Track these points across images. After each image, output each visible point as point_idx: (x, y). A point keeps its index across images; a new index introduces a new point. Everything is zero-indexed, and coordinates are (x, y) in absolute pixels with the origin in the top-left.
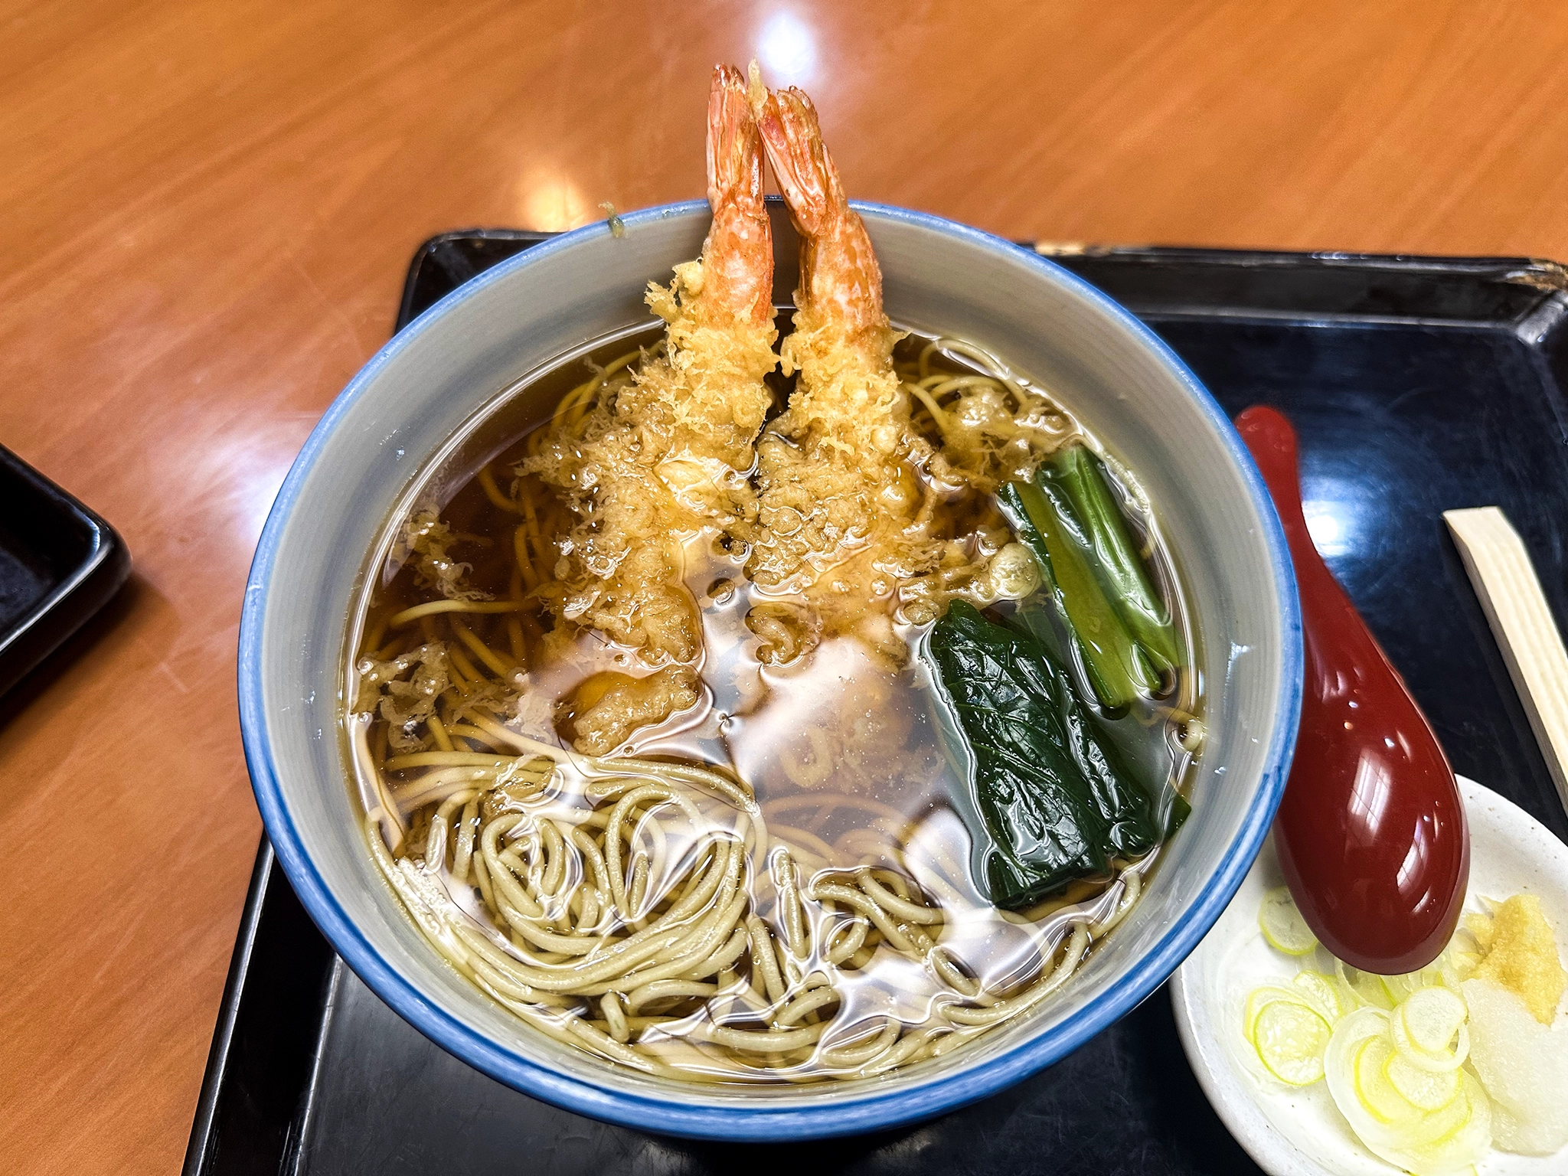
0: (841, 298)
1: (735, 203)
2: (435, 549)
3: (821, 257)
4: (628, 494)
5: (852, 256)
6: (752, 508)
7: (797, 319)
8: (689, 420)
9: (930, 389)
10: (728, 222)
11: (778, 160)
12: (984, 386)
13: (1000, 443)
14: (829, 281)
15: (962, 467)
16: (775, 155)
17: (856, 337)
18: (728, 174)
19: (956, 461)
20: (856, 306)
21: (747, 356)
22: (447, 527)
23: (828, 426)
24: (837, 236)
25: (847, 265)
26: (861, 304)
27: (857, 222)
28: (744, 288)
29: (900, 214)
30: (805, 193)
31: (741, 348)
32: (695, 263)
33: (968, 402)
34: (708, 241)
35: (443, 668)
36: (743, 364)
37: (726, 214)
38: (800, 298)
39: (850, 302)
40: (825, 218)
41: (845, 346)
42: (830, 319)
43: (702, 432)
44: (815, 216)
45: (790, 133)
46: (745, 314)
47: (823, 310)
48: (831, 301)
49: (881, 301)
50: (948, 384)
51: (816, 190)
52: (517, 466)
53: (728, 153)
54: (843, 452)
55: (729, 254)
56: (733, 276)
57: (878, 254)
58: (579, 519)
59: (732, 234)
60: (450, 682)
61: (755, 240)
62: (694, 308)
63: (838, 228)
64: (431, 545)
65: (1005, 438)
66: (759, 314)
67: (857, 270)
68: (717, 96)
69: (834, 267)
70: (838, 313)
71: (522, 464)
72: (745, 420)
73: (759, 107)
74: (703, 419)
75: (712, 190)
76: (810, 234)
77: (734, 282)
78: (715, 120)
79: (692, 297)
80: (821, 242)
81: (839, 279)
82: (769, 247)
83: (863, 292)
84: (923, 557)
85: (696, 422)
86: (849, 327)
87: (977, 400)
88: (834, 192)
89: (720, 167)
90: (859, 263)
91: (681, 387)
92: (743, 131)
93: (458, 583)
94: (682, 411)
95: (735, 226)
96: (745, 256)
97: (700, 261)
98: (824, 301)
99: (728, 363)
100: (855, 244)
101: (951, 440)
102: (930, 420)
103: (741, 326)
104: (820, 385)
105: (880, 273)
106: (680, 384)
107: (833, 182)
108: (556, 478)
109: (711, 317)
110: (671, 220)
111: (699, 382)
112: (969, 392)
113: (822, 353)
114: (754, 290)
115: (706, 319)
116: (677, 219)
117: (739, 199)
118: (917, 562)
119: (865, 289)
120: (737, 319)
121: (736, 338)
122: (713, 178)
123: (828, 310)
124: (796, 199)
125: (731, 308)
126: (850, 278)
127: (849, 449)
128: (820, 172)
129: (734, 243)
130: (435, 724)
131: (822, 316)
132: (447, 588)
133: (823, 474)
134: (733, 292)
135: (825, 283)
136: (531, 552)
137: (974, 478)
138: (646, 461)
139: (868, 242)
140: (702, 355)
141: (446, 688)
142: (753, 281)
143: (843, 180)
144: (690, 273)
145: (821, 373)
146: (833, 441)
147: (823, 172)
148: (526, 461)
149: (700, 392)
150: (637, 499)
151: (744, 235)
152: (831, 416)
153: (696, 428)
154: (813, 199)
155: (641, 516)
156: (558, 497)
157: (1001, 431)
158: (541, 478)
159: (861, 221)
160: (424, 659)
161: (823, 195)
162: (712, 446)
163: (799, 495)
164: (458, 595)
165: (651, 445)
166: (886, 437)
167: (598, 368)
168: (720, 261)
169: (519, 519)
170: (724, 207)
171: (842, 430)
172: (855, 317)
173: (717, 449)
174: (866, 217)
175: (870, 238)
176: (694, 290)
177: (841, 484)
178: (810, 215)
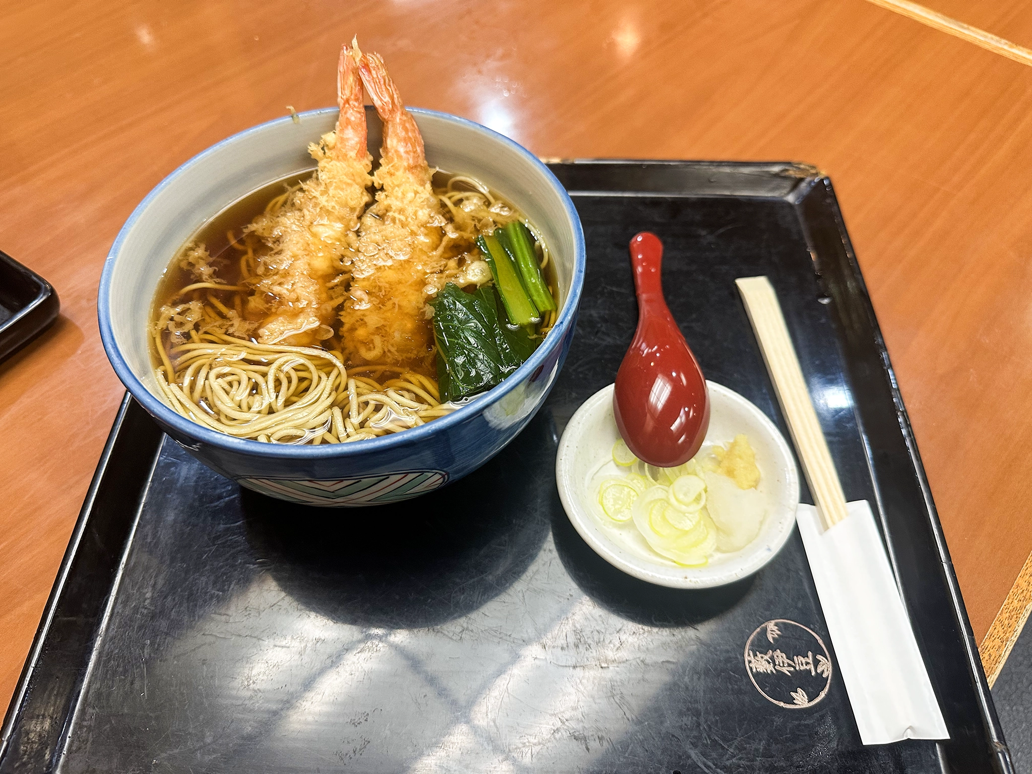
0: (402, 150)
1: (349, 104)
2: (202, 262)
3: (390, 129)
4: (295, 238)
5: (406, 130)
6: (356, 244)
7: (381, 161)
8: (326, 204)
9: (450, 198)
10: (346, 113)
11: (368, 84)
12: (475, 196)
13: (480, 220)
14: (395, 141)
15: (461, 231)
16: (366, 82)
17: (411, 168)
18: (346, 92)
19: (458, 228)
20: (409, 154)
21: (355, 174)
22: (208, 253)
23: (394, 208)
24: (398, 120)
25: (403, 134)
26: (412, 154)
27: (409, 116)
28: (353, 142)
29: (430, 113)
30: (381, 100)
31: (351, 170)
32: (332, 133)
33: (465, 202)
34: (338, 123)
35: (199, 311)
36: (353, 178)
37: (345, 110)
38: (383, 151)
39: (407, 152)
40: (392, 111)
41: (404, 173)
42: (396, 159)
43: (332, 210)
44: (387, 110)
45: (374, 72)
46: (353, 154)
47: (393, 155)
48: (397, 151)
49: (424, 155)
50: (458, 195)
51: (387, 99)
52: (245, 228)
53: (346, 83)
54: (399, 220)
55: (346, 127)
56: (347, 137)
57: (420, 132)
58: (272, 249)
59: (347, 118)
60: (202, 317)
61: (358, 121)
62: (331, 154)
63: (398, 117)
64: (200, 260)
65: (482, 218)
66: (360, 155)
67: (410, 138)
68: (341, 57)
69: (397, 135)
70: (400, 157)
71: (247, 227)
72: (352, 203)
73: (357, 60)
74: (333, 204)
75: (339, 99)
76: (384, 119)
77: (348, 139)
78: (341, 69)
79: (330, 149)
80: (390, 122)
81: (399, 141)
82: (364, 124)
83: (413, 149)
84: (436, 266)
85: (329, 205)
86: (406, 164)
87: (471, 201)
88: (396, 101)
89: (343, 89)
90: (410, 134)
91: (323, 189)
92: (353, 73)
93: (211, 276)
94: (323, 200)
95: (348, 115)
96: (353, 128)
97: (334, 132)
98: (393, 151)
99: (345, 177)
100: (407, 125)
101: (458, 219)
102: (449, 212)
103: (351, 160)
104: (390, 189)
105: (423, 142)
106: (322, 188)
107: (395, 96)
108: (262, 233)
109: (338, 157)
110: (322, 115)
111: (331, 186)
112: (467, 198)
113: (391, 175)
114: (357, 143)
115: (336, 158)
116: (325, 115)
117: (351, 103)
118: (433, 268)
119: (413, 146)
120: (348, 156)
121: (349, 166)
122: (340, 94)
123: (395, 155)
124: (378, 103)
125: (346, 152)
126: (406, 140)
127: (403, 218)
128: (389, 92)
129: (348, 122)
130: (193, 333)
131: (392, 158)
132: (204, 277)
133: (389, 228)
134: (347, 144)
135: (393, 143)
136: (248, 265)
137: (466, 235)
138: (306, 224)
139: (416, 126)
140: (332, 173)
141: (200, 319)
142: (357, 139)
143: (401, 96)
144: (330, 138)
145: (390, 183)
146: (396, 215)
147: (391, 91)
148: (249, 226)
149: (331, 191)
150: (299, 239)
151: (353, 119)
152: (395, 204)
153: (330, 209)
154: (385, 103)
155: (299, 245)
156: (263, 241)
157: (481, 215)
158: (256, 233)
159: (412, 116)
160: (191, 307)
161: (390, 101)
162: (338, 218)
163: (378, 238)
164: (210, 280)
165: (308, 217)
166: (423, 214)
167: (289, 188)
168: (342, 131)
169: (245, 253)
170: (344, 106)
171: (401, 211)
172: (408, 159)
173: (341, 219)
174: (414, 114)
175: (417, 125)
176: (331, 145)
177: (398, 233)
178: (384, 110)
